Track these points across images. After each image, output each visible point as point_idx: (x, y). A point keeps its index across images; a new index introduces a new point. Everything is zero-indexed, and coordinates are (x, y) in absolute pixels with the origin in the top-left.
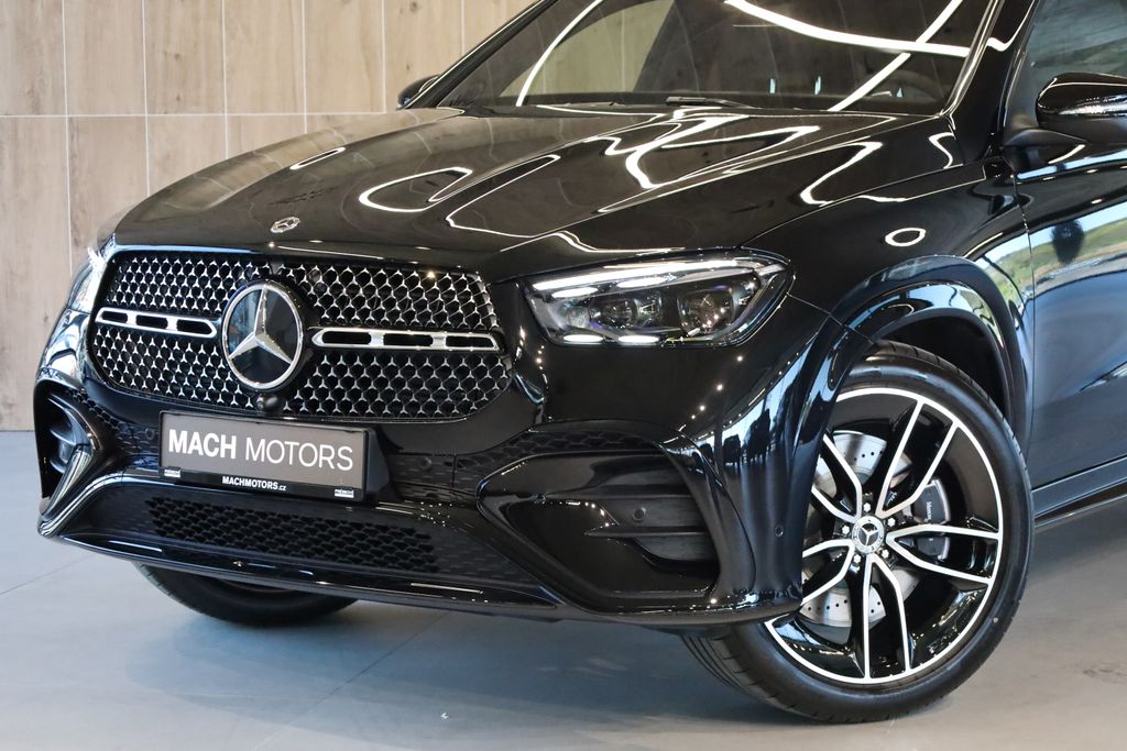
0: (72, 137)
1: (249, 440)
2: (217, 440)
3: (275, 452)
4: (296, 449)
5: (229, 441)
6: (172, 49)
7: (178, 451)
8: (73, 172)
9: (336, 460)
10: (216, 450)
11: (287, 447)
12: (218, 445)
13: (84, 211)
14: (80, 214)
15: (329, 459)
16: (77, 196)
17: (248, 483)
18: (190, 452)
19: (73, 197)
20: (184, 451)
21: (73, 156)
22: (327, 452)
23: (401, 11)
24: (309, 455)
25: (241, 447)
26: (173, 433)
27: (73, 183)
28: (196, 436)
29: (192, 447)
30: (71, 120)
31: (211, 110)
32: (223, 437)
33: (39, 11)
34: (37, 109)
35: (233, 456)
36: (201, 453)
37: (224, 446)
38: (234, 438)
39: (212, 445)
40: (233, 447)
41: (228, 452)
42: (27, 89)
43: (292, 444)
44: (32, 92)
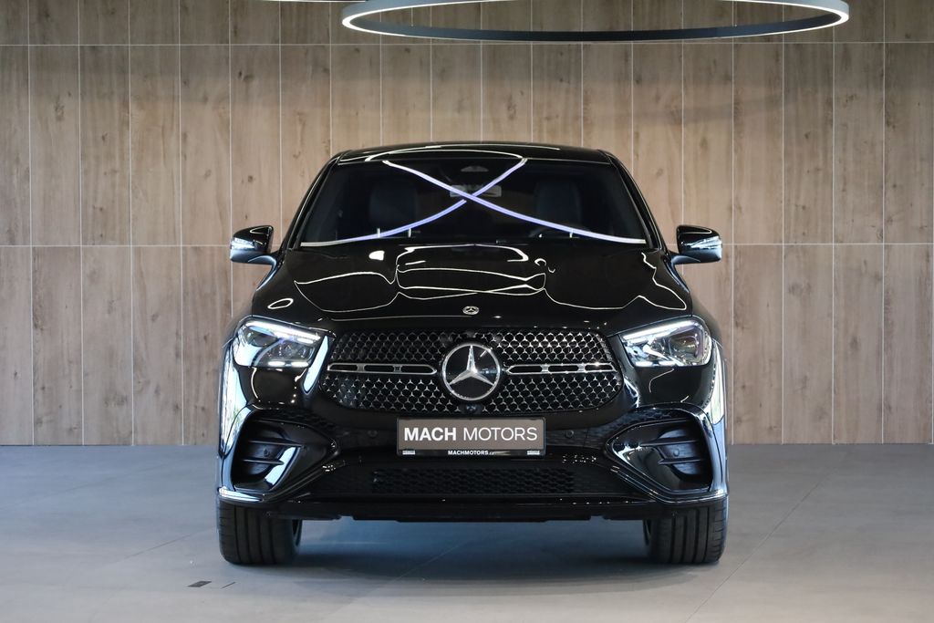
0: (34, 259)
1: (465, 430)
2: (441, 431)
3: (485, 434)
4: (499, 432)
5: (450, 431)
6: (98, 205)
7: (411, 439)
8: (34, 282)
9: (526, 435)
10: (442, 437)
11: (493, 431)
12: (443, 434)
13: (41, 306)
14: (38, 308)
15: (521, 435)
16: (37, 297)
17: (467, 453)
18: (421, 439)
19: (34, 297)
20: (417, 439)
21: (35, 272)
22: (520, 432)
23: (243, 182)
24: (508, 434)
25: (460, 434)
26: (407, 430)
27: (35, 289)
28: (425, 430)
29: (423, 436)
30: (34, 249)
31: (122, 243)
32: (446, 429)
33: (15, 181)
34: (12, 242)
35: (454, 439)
36: (430, 439)
37: (447, 434)
38: (454, 429)
39: (438, 434)
40: (454, 434)
41: (450, 437)
42: (7, 229)
43: (496, 429)
44: (9, 231)
